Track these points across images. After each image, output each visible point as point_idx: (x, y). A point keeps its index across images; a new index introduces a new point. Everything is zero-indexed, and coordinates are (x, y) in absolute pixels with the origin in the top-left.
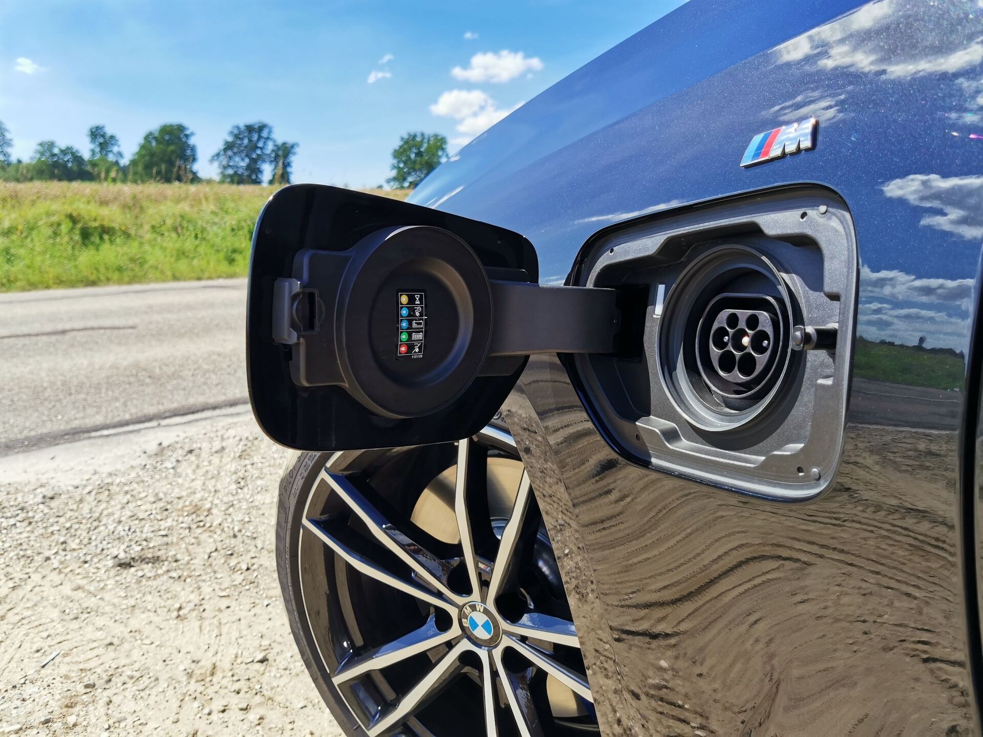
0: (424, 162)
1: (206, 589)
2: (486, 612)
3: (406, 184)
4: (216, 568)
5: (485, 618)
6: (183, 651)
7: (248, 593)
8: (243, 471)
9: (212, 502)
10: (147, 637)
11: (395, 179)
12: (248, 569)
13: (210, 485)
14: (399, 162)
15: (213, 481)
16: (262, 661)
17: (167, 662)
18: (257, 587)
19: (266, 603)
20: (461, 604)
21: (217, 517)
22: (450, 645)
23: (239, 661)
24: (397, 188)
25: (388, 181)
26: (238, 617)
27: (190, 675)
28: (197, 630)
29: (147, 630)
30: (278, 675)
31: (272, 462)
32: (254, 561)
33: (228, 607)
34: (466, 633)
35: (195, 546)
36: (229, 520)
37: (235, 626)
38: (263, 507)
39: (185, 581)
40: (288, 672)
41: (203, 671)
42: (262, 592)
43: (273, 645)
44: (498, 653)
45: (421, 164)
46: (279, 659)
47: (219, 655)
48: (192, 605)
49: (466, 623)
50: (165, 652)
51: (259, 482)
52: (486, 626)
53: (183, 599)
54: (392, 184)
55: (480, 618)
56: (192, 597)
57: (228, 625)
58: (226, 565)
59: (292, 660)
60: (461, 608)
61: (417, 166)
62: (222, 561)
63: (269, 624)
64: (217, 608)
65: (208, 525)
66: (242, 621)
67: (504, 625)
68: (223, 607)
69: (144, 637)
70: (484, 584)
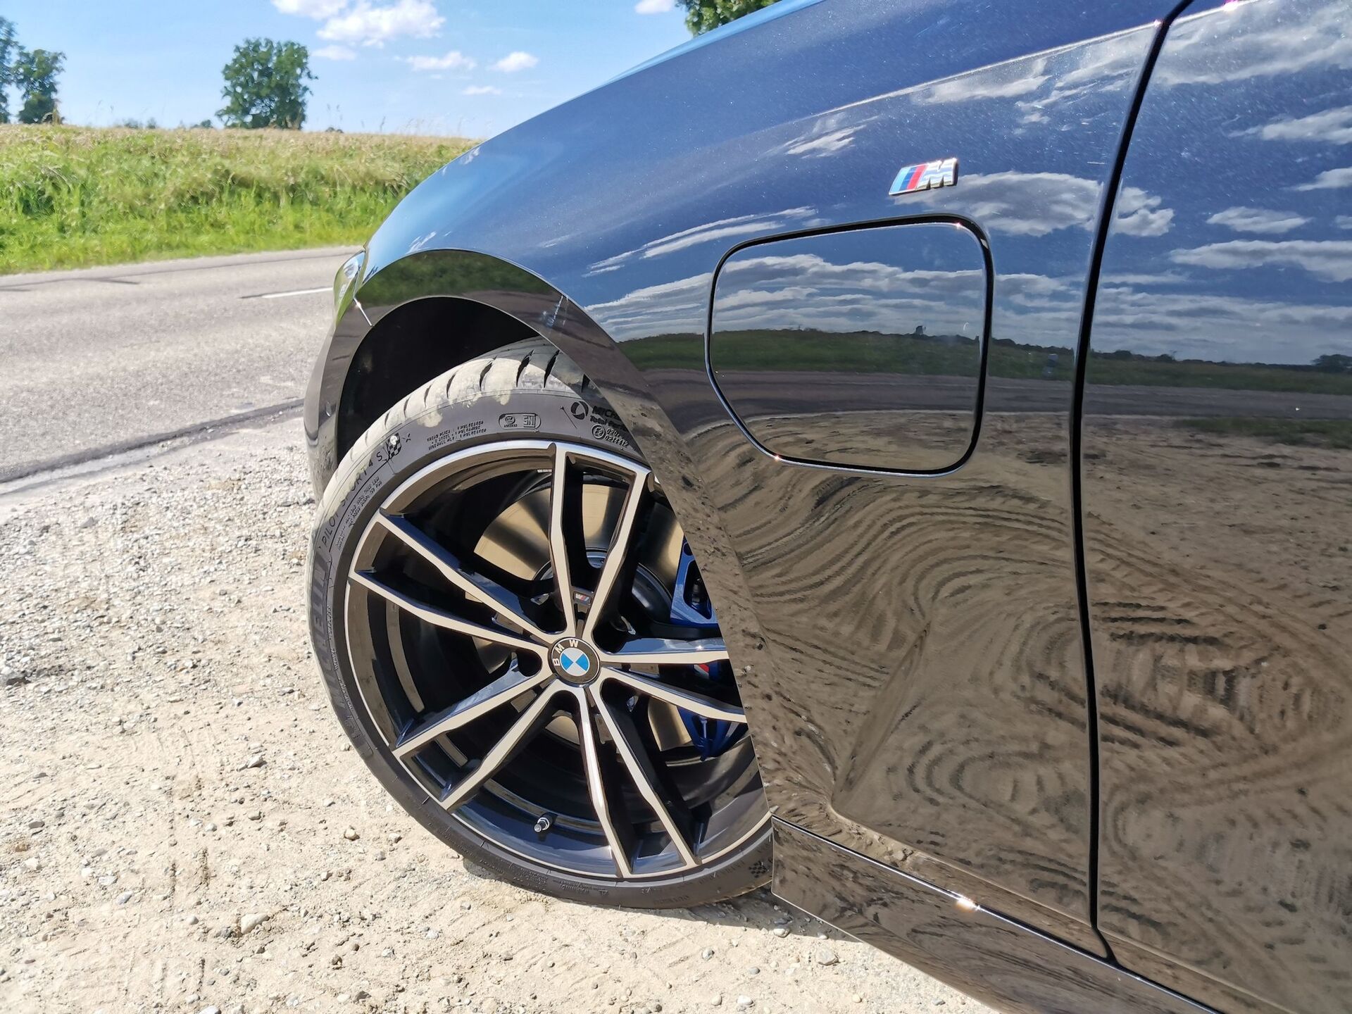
0: (273, 85)
1: (147, 696)
2: (582, 646)
3: (249, 119)
4: (149, 670)
5: (581, 653)
6: (148, 768)
7: (206, 693)
8: (136, 548)
9: (107, 591)
10: (89, 761)
11: (229, 111)
12: (194, 666)
13: (95, 568)
14: (234, 86)
15: (98, 564)
16: (258, 765)
17: (131, 784)
18: (216, 685)
19: (236, 701)
20: (551, 642)
21: (123, 609)
22: (538, 690)
23: (228, 768)
24: (234, 126)
25: (219, 115)
26: (206, 721)
27: (169, 793)
28: (157, 744)
29: (87, 753)
30: (286, 776)
31: (174, 533)
32: (198, 656)
33: (187, 713)
34: (558, 674)
35: (107, 647)
36: (143, 611)
37: (205, 732)
38: (183, 590)
39: (112, 690)
40: (296, 771)
41: (185, 786)
42: (225, 690)
43: (265, 746)
44: (595, 689)
45: (269, 87)
46: (279, 760)
47: (198, 767)
48: (136, 716)
49: (557, 662)
50: (125, 774)
51: (166, 560)
52: (581, 662)
53: (120, 711)
54: (225, 118)
55: (574, 654)
56: (131, 707)
57: (195, 733)
58: (161, 665)
59: (297, 758)
60: (550, 647)
61: (264, 92)
62: (155, 660)
63: (250, 724)
64: (172, 715)
65: (114, 620)
66: (213, 726)
67: (604, 656)
68: (181, 712)
69: (85, 761)
70: (581, 616)
